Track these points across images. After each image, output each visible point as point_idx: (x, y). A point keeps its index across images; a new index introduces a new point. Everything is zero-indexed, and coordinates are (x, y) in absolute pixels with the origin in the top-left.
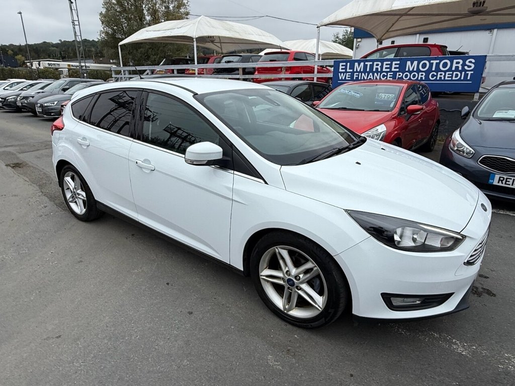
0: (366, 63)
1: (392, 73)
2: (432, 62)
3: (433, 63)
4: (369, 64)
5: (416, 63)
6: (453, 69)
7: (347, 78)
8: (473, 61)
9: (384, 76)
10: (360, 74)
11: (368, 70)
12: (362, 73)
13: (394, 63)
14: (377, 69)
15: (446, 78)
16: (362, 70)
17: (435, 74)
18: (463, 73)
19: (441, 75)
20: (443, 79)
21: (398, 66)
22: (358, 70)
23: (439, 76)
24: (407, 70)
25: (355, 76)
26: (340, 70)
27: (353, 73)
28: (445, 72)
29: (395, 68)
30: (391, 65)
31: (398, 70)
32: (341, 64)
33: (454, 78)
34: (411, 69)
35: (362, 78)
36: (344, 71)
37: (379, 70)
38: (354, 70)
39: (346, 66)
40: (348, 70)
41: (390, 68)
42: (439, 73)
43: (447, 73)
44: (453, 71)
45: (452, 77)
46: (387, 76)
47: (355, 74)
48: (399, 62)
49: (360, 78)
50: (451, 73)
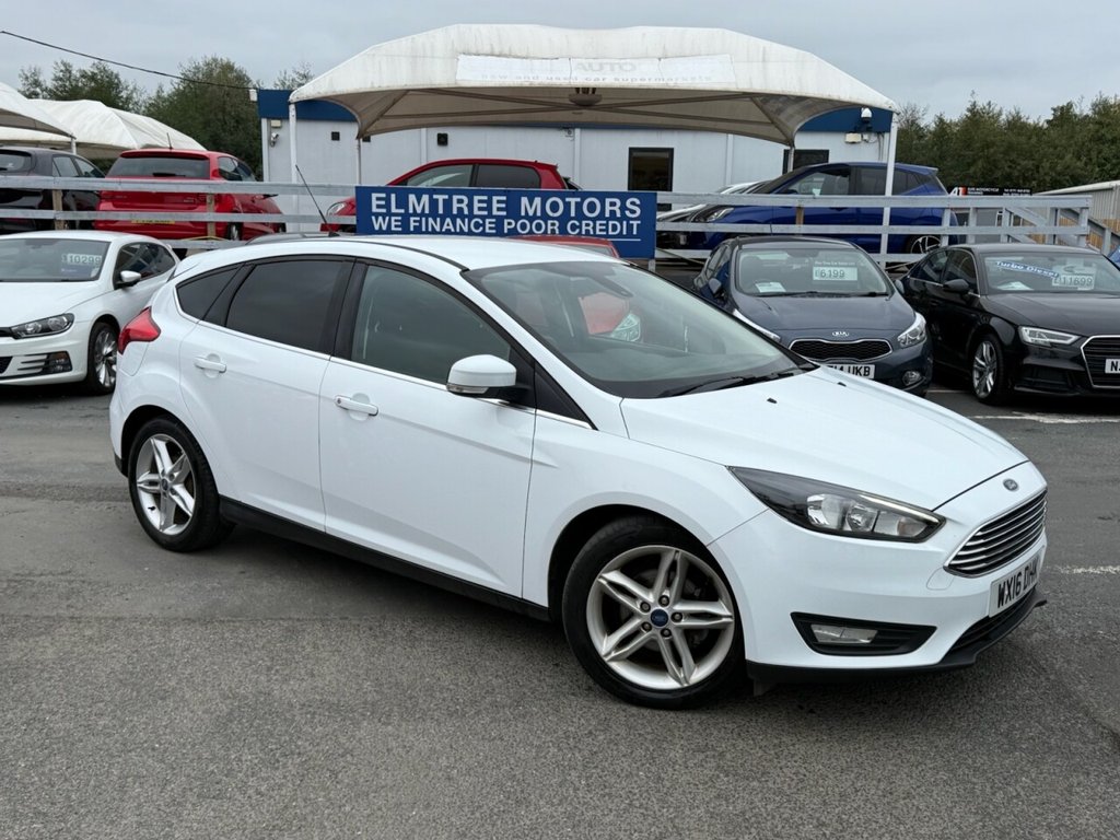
0: (435, 197)
1: (494, 220)
2: (567, 200)
3: (570, 203)
4: (441, 198)
5: (538, 201)
6: (607, 215)
7: (393, 229)
8: (638, 202)
9: (477, 225)
10: (424, 219)
11: (441, 211)
12: (427, 216)
13: (495, 199)
14: (460, 210)
15: (598, 233)
16: (427, 211)
17: (577, 224)
18: (625, 223)
19: (587, 225)
20: (592, 233)
21: (504, 205)
22: (419, 211)
23: (584, 228)
24: (523, 214)
25: (412, 224)
26: (375, 210)
27: (405, 218)
28: (594, 220)
29: (499, 209)
30: (489, 202)
31: (504, 213)
32: (374, 196)
33: (611, 233)
34: (531, 213)
35: (430, 230)
36: (384, 211)
37: (466, 212)
38: (407, 209)
39: (388, 200)
40: (394, 210)
41: (489, 208)
42: (584, 222)
43: (598, 223)
44: (608, 219)
45: (607, 230)
46: (484, 225)
47: (412, 219)
48: (504, 198)
49: (424, 229)
50: (604, 222)
